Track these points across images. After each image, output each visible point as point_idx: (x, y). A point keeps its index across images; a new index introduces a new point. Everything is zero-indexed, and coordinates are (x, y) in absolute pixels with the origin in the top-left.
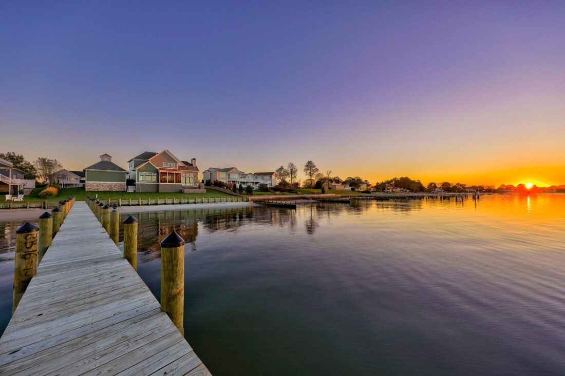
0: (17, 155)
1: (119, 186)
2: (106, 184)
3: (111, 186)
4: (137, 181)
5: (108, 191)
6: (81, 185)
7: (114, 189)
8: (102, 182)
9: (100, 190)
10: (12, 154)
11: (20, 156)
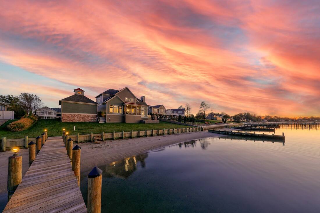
0: (14, 97)
1: (91, 117)
2: (81, 115)
3: (84, 117)
4: (107, 113)
5: (82, 122)
6: (58, 117)
7: (87, 120)
8: (77, 114)
9: (74, 121)
10: (11, 96)
11: (16, 97)
